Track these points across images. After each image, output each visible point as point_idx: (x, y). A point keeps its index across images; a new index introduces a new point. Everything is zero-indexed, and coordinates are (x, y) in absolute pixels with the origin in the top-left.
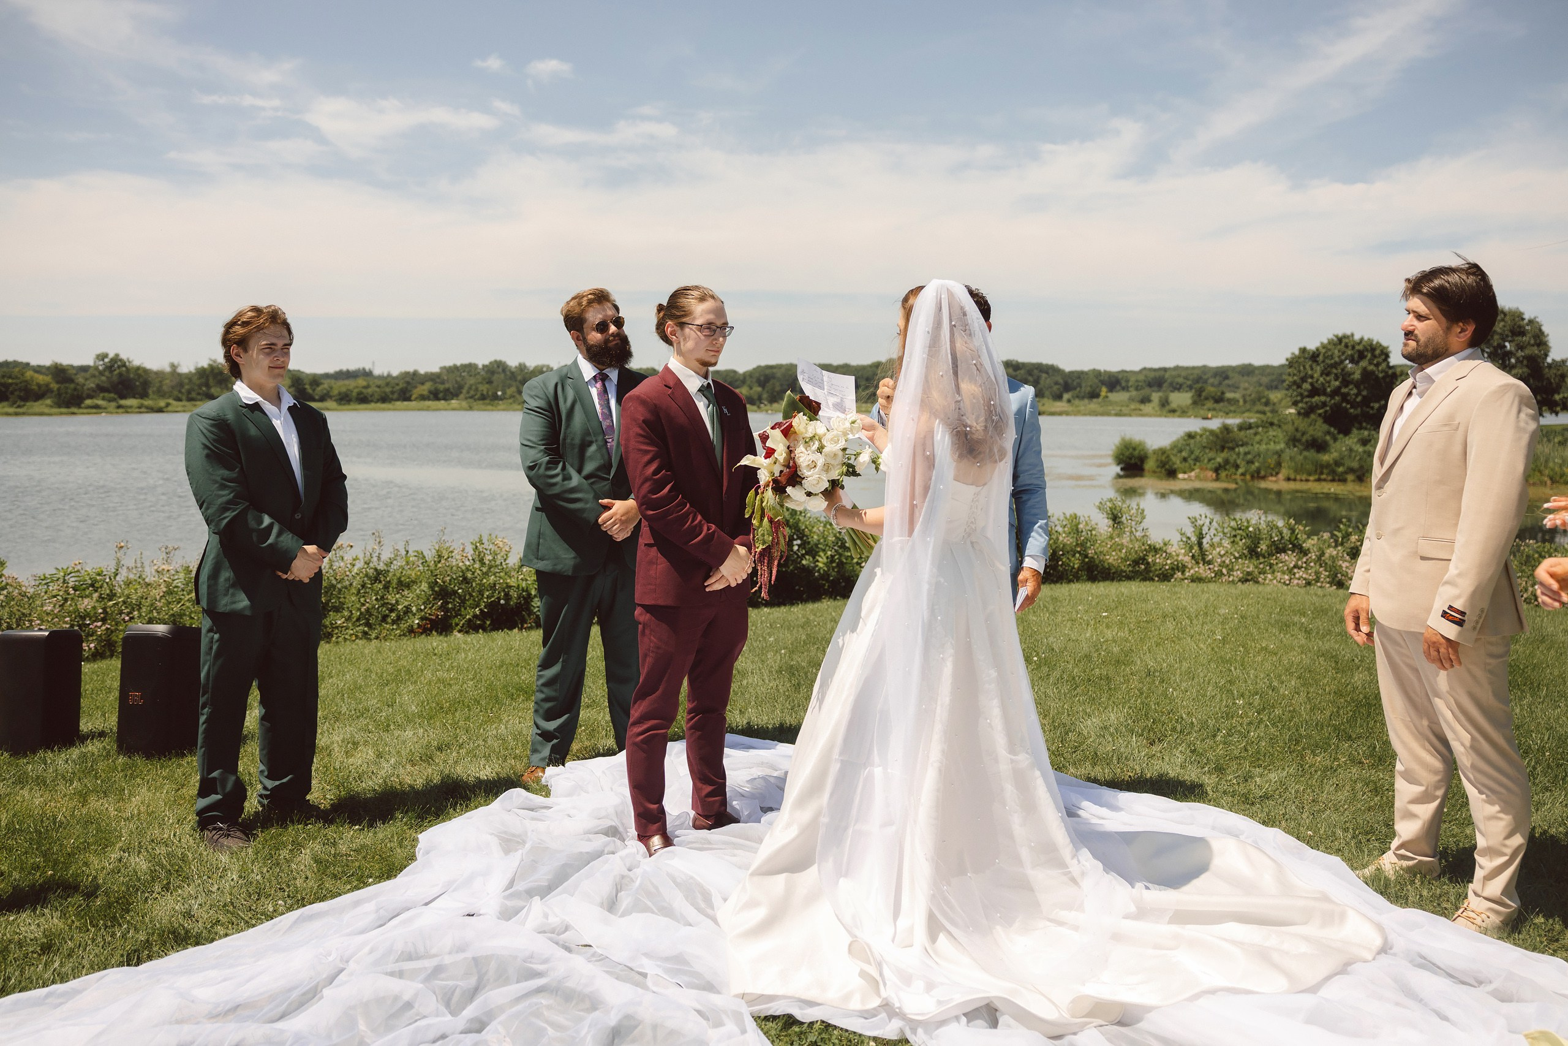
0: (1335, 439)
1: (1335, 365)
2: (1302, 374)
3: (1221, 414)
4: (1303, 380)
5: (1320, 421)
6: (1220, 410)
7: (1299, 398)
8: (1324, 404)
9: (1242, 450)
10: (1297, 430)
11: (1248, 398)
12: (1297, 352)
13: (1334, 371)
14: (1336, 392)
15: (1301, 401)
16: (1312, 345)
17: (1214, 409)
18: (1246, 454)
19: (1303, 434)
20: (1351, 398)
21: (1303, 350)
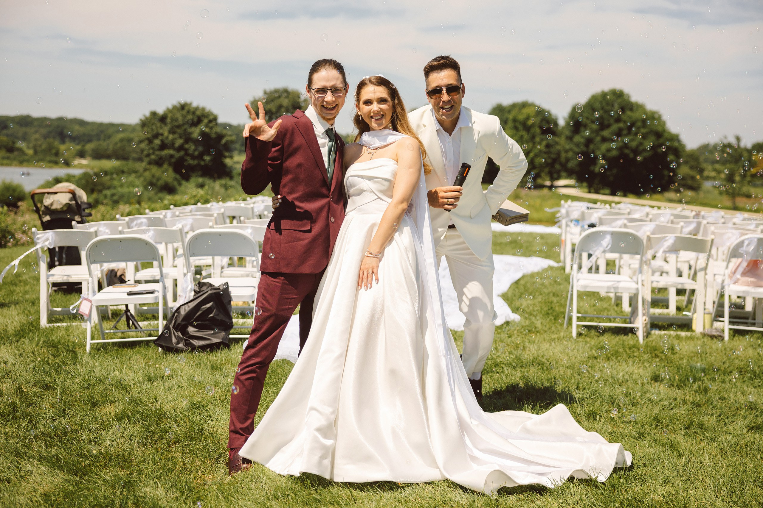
0: (180, 184)
1: (179, 127)
2: (155, 132)
3: (15, 162)
4: (156, 136)
5: (171, 171)
6: (14, 159)
7: (151, 151)
8: (172, 156)
9: (108, 192)
10: (153, 176)
11: (39, 149)
12: (148, 114)
13: (179, 131)
14: (181, 148)
15: (153, 154)
16: (161, 111)
17: (8, 158)
18: (113, 195)
19: (158, 179)
20: (190, 152)
21: (154, 114)
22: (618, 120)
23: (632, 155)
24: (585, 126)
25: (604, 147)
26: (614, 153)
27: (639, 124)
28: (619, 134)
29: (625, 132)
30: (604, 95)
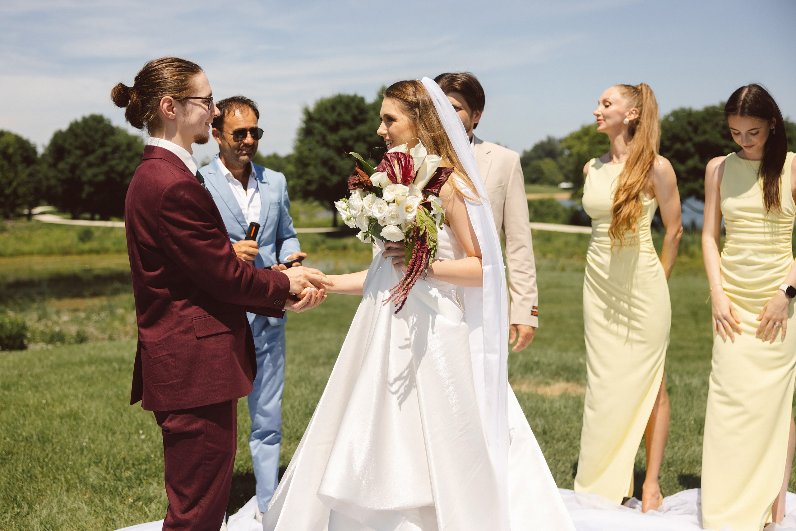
22: (103, 145)
23: (118, 179)
24: (69, 152)
25: (90, 172)
26: (101, 178)
27: (124, 147)
28: (104, 159)
29: (110, 157)
30: (85, 120)
